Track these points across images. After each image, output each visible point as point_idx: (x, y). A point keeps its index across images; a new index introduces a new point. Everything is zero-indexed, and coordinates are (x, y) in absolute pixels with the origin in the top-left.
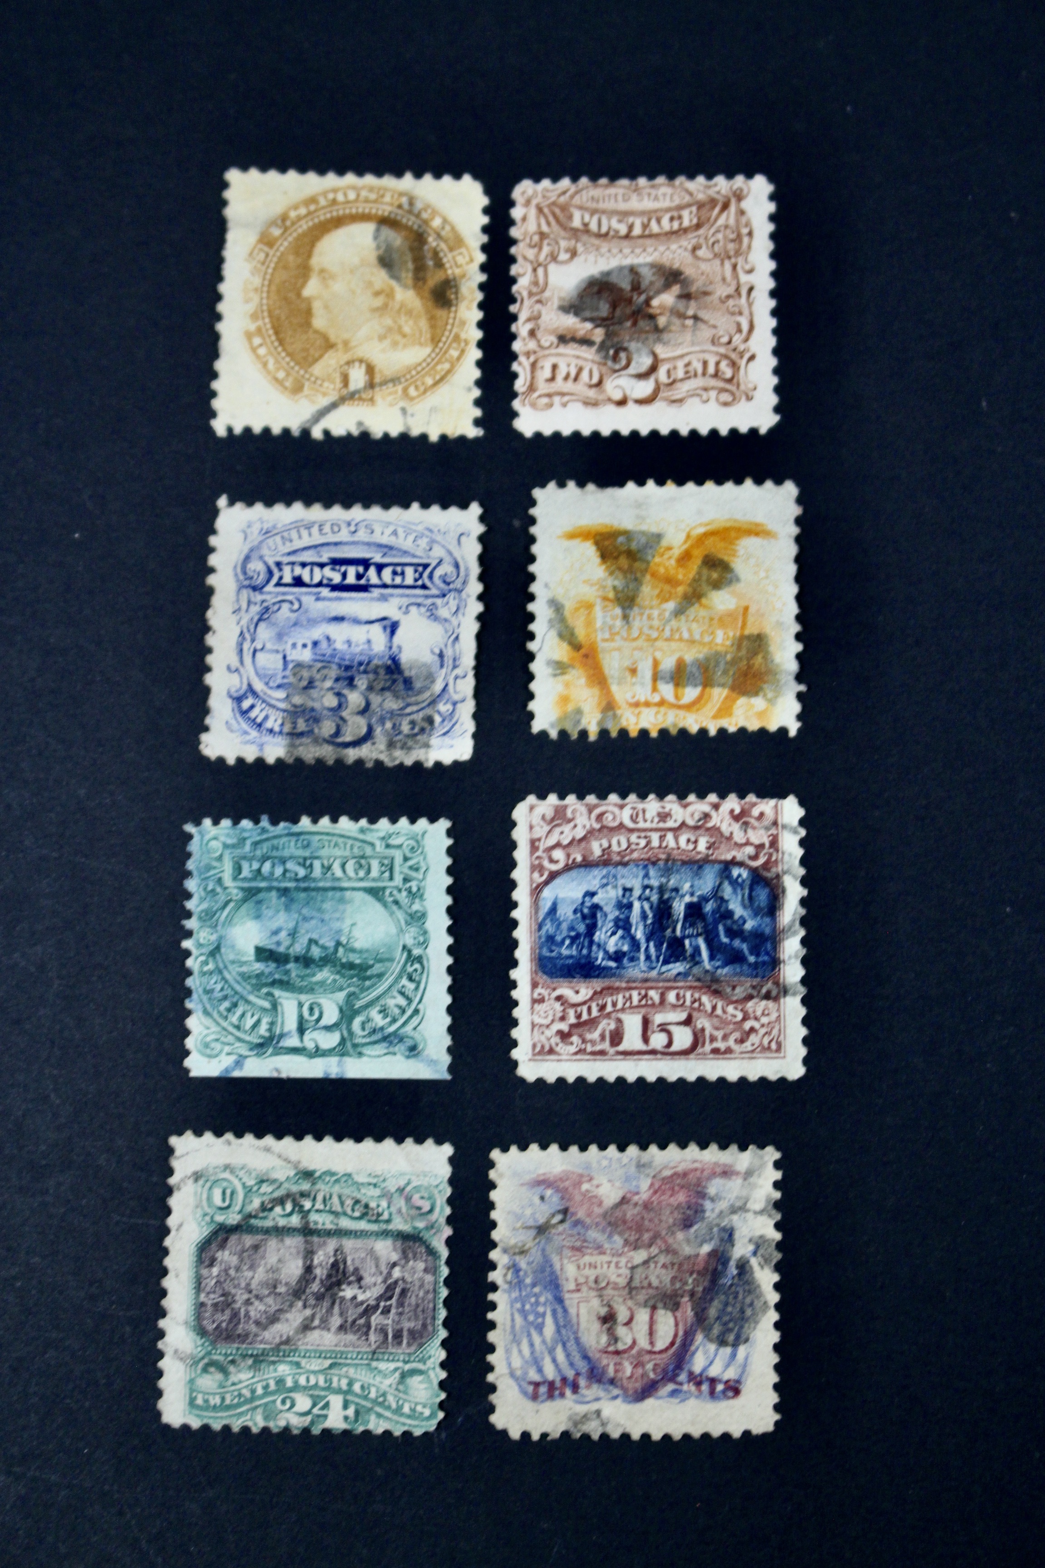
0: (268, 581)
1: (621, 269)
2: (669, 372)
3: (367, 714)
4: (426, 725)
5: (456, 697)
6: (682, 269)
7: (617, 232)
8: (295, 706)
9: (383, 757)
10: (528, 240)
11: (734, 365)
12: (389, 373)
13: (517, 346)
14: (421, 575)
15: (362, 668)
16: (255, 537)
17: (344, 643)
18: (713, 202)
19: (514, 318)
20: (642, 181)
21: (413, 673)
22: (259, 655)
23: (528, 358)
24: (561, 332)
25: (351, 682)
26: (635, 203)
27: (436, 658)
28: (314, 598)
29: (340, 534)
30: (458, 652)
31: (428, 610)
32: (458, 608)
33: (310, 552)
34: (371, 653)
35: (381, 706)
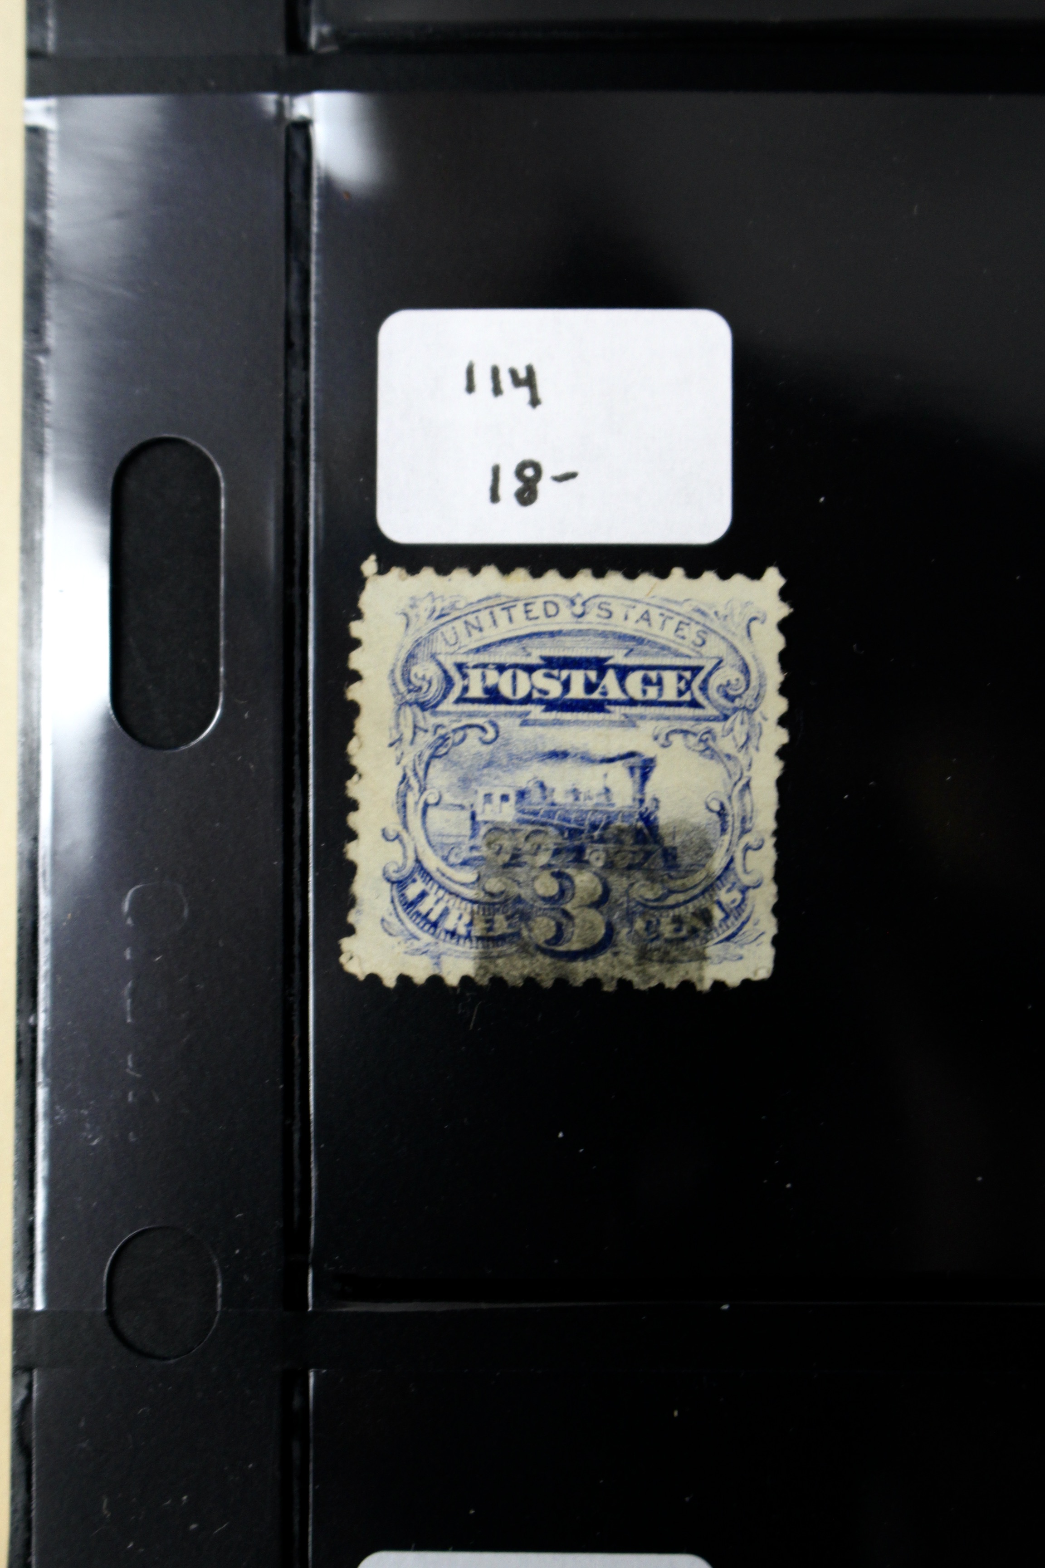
0: (445, 696)
3: (604, 908)
4: (699, 925)
5: (747, 880)
8: (492, 895)
9: (630, 975)
14: (688, 684)
15: (596, 834)
16: (422, 625)
17: (567, 792)
21: (678, 840)
22: (432, 812)
25: (579, 857)
27: (715, 817)
28: (518, 721)
29: (558, 619)
30: (749, 808)
31: (701, 741)
32: (748, 738)
33: (511, 648)
34: (611, 809)
35: (627, 893)
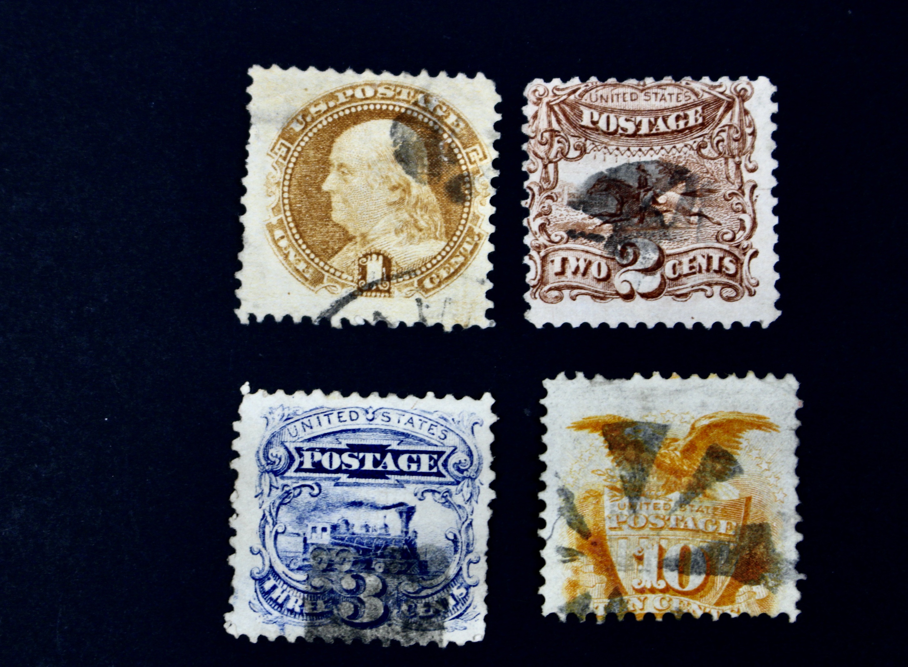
1: (629, 165)
2: (674, 266)
3: (383, 597)
4: (440, 608)
5: (469, 581)
6: (687, 167)
7: (625, 130)
8: (315, 588)
9: (398, 638)
10: (539, 137)
11: (737, 261)
12: (405, 266)
13: (528, 240)
15: (379, 552)
16: (276, 424)
17: (362, 527)
18: (718, 101)
19: (526, 212)
20: (649, 81)
22: (280, 537)
23: (539, 252)
24: (570, 227)
26: (642, 103)
27: (451, 543)
28: (333, 483)
30: (471, 538)
31: (443, 497)
32: (472, 495)
33: (330, 439)
34: (388, 537)
35: (397, 588)
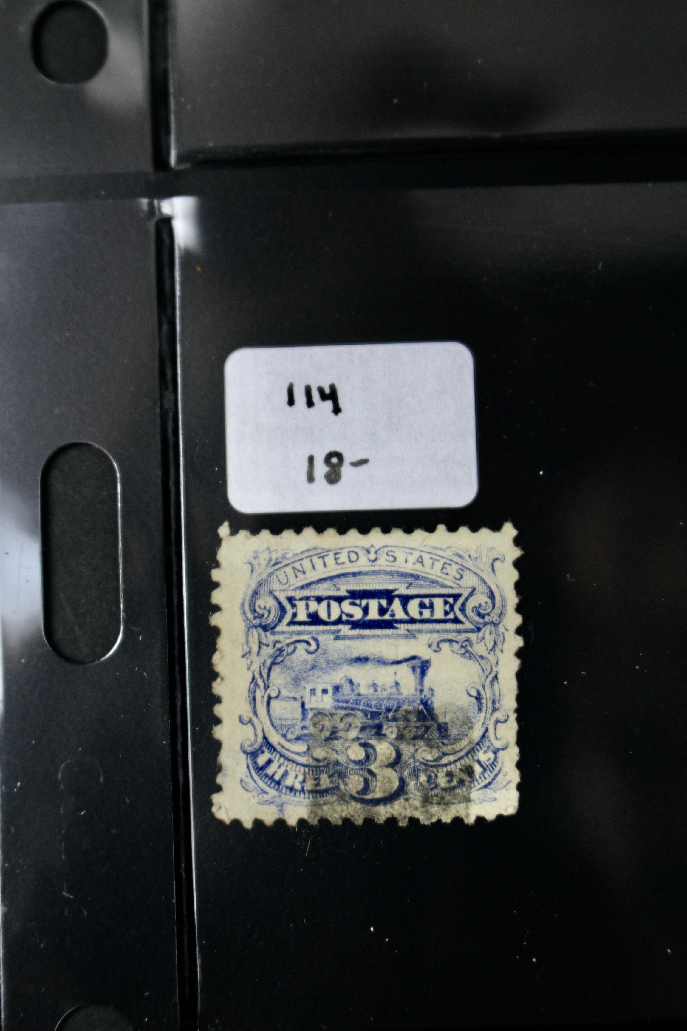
0: (280, 621)
3: (398, 768)
4: (465, 777)
5: (498, 744)
8: (318, 760)
9: (418, 815)
14: (452, 607)
15: (390, 715)
16: (263, 571)
17: (369, 686)
21: (448, 719)
22: (273, 703)
25: (379, 732)
27: (474, 700)
28: (332, 637)
29: (358, 563)
30: (497, 694)
31: (462, 646)
32: (495, 643)
33: (326, 585)
34: (400, 697)
35: (413, 756)
